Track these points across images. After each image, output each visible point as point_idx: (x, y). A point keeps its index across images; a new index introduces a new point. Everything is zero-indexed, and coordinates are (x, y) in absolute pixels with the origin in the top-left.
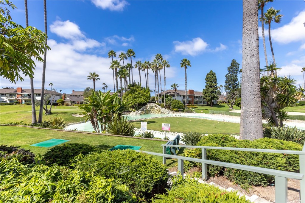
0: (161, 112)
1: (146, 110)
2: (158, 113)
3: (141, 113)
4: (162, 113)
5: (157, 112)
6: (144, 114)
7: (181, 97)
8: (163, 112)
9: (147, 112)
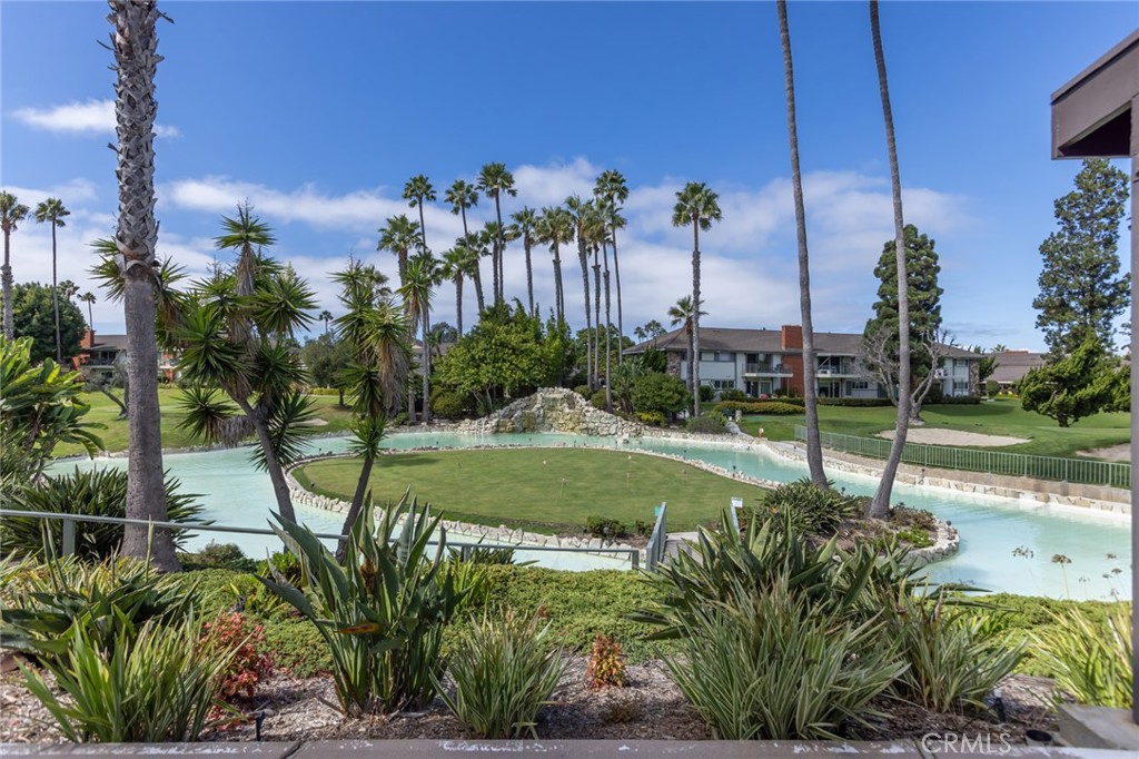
0: (585, 426)
1: (523, 415)
2: (572, 429)
3: (498, 425)
4: (587, 429)
5: (571, 425)
6: (513, 431)
7: (735, 360)
8: (591, 425)
9: (529, 426)
